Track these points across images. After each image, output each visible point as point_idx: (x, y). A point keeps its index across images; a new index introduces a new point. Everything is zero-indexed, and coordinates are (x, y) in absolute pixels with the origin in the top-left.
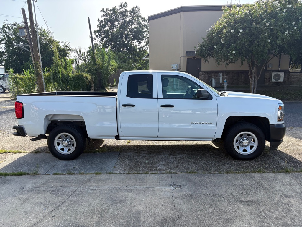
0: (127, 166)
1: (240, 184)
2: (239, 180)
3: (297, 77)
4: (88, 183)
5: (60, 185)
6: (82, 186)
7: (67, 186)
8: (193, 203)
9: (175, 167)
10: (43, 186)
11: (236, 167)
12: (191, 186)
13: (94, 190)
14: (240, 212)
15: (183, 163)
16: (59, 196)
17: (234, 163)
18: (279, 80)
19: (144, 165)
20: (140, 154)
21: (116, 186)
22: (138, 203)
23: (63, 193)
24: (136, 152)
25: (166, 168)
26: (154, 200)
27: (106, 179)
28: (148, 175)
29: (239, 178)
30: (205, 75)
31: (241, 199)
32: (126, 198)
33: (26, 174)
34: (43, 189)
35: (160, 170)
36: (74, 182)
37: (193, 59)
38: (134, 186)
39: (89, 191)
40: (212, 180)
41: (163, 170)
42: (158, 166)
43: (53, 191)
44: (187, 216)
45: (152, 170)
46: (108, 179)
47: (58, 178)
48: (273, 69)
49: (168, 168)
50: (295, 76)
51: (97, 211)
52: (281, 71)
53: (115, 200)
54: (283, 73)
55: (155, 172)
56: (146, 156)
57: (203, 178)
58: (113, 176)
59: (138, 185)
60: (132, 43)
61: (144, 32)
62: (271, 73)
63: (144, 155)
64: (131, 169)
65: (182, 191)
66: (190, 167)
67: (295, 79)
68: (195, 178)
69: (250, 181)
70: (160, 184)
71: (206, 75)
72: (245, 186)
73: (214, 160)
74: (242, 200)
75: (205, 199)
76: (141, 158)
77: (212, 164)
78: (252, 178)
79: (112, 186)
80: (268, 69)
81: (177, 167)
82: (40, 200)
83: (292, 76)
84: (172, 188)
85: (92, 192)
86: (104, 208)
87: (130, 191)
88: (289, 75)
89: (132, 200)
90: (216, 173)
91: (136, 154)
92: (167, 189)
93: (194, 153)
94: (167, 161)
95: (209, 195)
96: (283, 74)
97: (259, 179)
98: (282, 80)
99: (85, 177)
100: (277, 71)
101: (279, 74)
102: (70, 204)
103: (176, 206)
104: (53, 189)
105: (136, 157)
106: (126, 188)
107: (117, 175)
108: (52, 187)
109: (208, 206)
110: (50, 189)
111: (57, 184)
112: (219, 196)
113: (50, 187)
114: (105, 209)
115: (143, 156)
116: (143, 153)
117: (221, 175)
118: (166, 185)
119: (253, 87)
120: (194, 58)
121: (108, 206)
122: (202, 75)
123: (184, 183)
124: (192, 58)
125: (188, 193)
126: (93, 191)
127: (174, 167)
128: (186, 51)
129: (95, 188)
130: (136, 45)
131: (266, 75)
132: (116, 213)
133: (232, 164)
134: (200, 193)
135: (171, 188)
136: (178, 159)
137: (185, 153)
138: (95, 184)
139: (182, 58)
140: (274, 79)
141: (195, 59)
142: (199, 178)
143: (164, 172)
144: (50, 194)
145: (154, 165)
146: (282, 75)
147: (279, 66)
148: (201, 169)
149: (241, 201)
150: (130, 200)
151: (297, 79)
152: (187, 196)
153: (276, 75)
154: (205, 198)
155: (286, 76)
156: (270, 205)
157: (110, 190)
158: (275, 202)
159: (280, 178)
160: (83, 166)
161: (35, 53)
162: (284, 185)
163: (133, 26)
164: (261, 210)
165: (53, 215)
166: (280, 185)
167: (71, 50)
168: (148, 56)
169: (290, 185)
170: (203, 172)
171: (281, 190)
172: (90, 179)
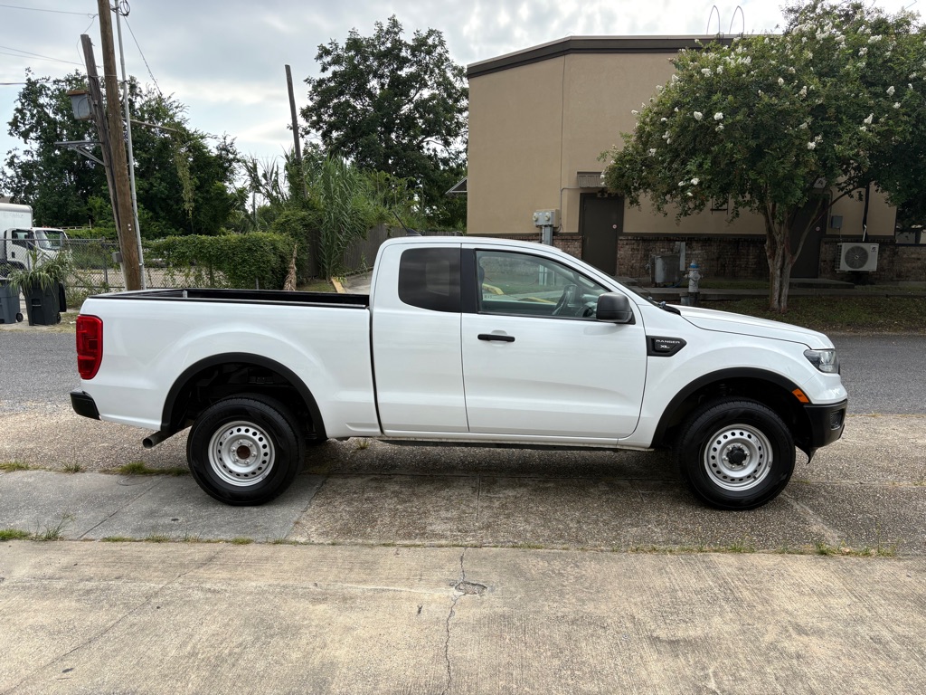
0: (336, 522)
1: (666, 587)
2: (667, 573)
3: (919, 259)
4: (202, 570)
5: (116, 574)
6: (181, 580)
7: (134, 579)
8: (507, 640)
9: (482, 529)
10: (63, 574)
11: (670, 532)
12: (513, 589)
13: (214, 591)
14: (644, 673)
15: (508, 516)
16: (102, 607)
17: (666, 521)
18: (861, 266)
19: (387, 520)
20: (386, 485)
21: (282, 584)
22: (337, 638)
23: (117, 599)
24: (376, 479)
25: (451, 531)
26: (388, 628)
27: (260, 560)
28: (392, 550)
29: (667, 569)
30: (635, 247)
31: (655, 635)
32: (304, 619)
33: (22, 536)
34: (61, 584)
35: (435, 535)
36: (161, 567)
37: (599, 195)
38: (340, 584)
39: (198, 595)
40: (584, 572)
41: (442, 536)
42: (431, 524)
43: (88, 592)
44: (476, 683)
45: (409, 536)
46: (267, 559)
47: (113, 552)
48: (845, 231)
49: (459, 531)
50: (913, 256)
51: (203, 660)
52: (869, 239)
53: (270, 627)
54: (877, 246)
55: (417, 542)
56: (401, 492)
57: (557, 565)
58: (284, 551)
59: (352, 582)
60: (424, 144)
61: (461, 111)
62: (839, 244)
63: (397, 488)
64: (346, 531)
65: (482, 603)
66: (529, 528)
67: (914, 265)
68: (534, 564)
69: (699, 578)
70: (421, 579)
71: (638, 245)
72: (680, 593)
73: (606, 509)
74: (658, 638)
75: (547, 632)
76: (387, 496)
77: (596, 522)
78: (709, 568)
79: (271, 582)
80: (829, 232)
81: (488, 526)
82: (43, 619)
83: (905, 256)
84: (453, 592)
85: (207, 599)
86: (227, 652)
87: (321, 598)
88: (895, 253)
89: (322, 627)
90: (602, 551)
91: (374, 484)
92: (436, 595)
93: (552, 485)
94: (463, 507)
95: (560, 620)
96: (877, 250)
97: (728, 574)
98: (871, 265)
99: (198, 552)
100: (857, 239)
101: (862, 249)
102: (128, 634)
103: (450, 649)
104: (90, 585)
105: (372, 495)
106: (312, 587)
107: (298, 551)
108: (90, 579)
109: (549, 654)
110: (81, 585)
111: (106, 571)
112: (590, 624)
113: (82, 580)
114: (230, 655)
115: (393, 492)
116: (396, 482)
117: (616, 556)
118: (438, 583)
119: (777, 285)
120: (603, 195)
121: (241, 644)
122: (627, 247)
123: (494, 578)
124: (596, 194)
125: (499, 611)
126: (209, 595)
127: (480, 529)
128: (579, 173)
129: (218, 587)
130: (435, 150)
131: (823, 249)
132: (261, 666)
133: (659, 523)
134: (535, 612)
135: (451, 594)
136: (497, 504)
137: (525, 486)
138: (224, 574)
139: (566, 193)
140: (847, 262)
141: (606, 196)
142: (546, 565)
143: (443, 542)
144: (78, 601)
145: (419, 519)
146: (872, 249)
147: (865, 222)
148: (561, 536)
149: (655, 640)
150: (316, 626)
151: (919, 264)
152: (492, 620)
153: (853, 250)
154: (548, 627)
155: (885, 256)
156: (741, 656)
157: (263, 592)
158: (757, 648)
159: (795, 572)
160: (201, 517)
161: (117, 168)
162: (802, 594)
163: (426, 93)
164: (710, 671)
165: (67, 667)
166: (789, 593)
167: (239, 161)
168: (464, 186)
169: (821, 594)
170: (565, 546)
171: (790, 608)
172: (211, 559)
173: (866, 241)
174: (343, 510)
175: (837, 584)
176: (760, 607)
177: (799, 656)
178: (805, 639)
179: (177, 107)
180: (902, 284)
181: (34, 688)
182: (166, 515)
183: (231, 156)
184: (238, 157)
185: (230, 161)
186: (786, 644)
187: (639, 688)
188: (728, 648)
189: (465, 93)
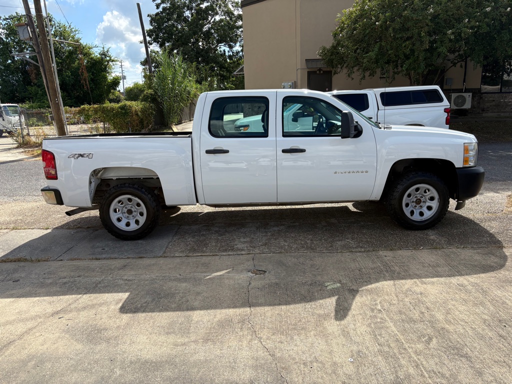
0: (188, 246)
1: (357, 267)
2: (357, 261)
3: (494, 101)
4: (121, 271)
5: (77, 275)
6: (111, 276)
7: (87, 277)
8: (278, 294)
9: (263, 246)
10: (50, 276)
11: (359, 243)
12: (280, 271)
13: (129, 280)
14: (346, 304)
15: (276, 239)
16: (73, 290)
17: (357, 238)
18: (463, 106)
19: (214, 244)
20: (212, 228)
21: (164, 275)
22: (193, 298)
23: (80, 286)
24: (206, 225)
25: (247, 247)
26: (219, 292)
27: (149, 265)
28: (217, 257)
29: (358, 259)
31: (351, 288)
32: (176, 290)
33: (26, 260)
34: (50, 281)
35: (238, 249)
36: (100, 270)
37: (318, 72)
38: (192, 274)
39: (121, 282)
40: (315, 263)
41: (242, 250)
42: (236, 245)
43: (65, 283)
44: (264, 313)
45: (225, 250)
46: (153, 265)
47: (75, 265)
48: (454, 87)
49: (251, 247)
50: (490, 99)
51: (128, 309)
52: (467, 91)
53: (160, 294)
54: (471, 94)
55: (230, 253)
56: (219, 231)
57: (301, 260)
58: (162, 261)
59: (198, 273)
60: (218, 48)
61: (238, 28)
62: (450, 94)
63: (217, 229)
64: (193, 250)
65: (265, 278)
66: (286, 244)
67: (491, 104)
68: (290, 260)
69: (373, 262)
70: (233, 270)
72: (364, 270)
73: (326, 234)
74: (353, 289)
75: (298, 290)
76: (212, 233)
77: (321, 240)
78: (378, 258)
79: (157, 275)
80: (445, 87)
81: (266, 244)
83: (486, 99)
84: (250, 274)
85: (126, 283)
86: (139, 305)
87: (185, 280)
88: (481, 98)
89: (185, 293)
90: (324, 253)
91: (205, 228)
92: (242, 276)
93: (297, 224)
94: (252, 236)
95: (304, 284)
96: (471, 96)
97: (388, 260)
98: (468, 105)
99: (118, 263)
100: (460, 91)
101: (463, 96)
102: (89, 300)
103: (250, 299)
104: (65, 280)
105: (204, 233)
106: (178, 276)
107: (169, 260)
108: (65, 278)
109: (299, 299)
110: (61, 281)
111: (72, 274)
112: (319, 285)
113: (60, 278)
114: (141, 307)
115: (215, 231)
116: (217, 226)
117: (331, 255)
118: (242, 271)
120: (320, 72)
121: (146, 302)
123: (270, 267)
124: (316, 71)
125: (274, 281)
126: (127, 282)
127: (261, 245)
128: (306, 60)
129: (131, 278)
130: (224, 51)
133: (353, 239)
134: (292, 281)
135: (249, 275)
136: (269, 234)
137: (284, 225)
138: (132, 273)
139: (299, 71)
140: (455, 104)
141: (322, 72)
142: (296, 260)
143: (243, 252)
144: (60, 287)
145: (230, 243)
146: (468, 96)
147: (464, 81)
148: (303, 247)
150: (183, 293)
151: (494, 103)
152: (270, 286)
153: (458, 97)
154: (298, 287)
155: (475, 100)
156: (393, 295)
157: (154, 279)
158: (401, 291)
159: (421, 257)
160: (116, 247)
161: (47, 67)
162: (424, 267)
163: (218, 18)
164: (378, 302)
165: (60, 317)
166: (418, 267)
167: (113, 61)
168: (242, 70)
169: (433, 267)
170: (305, 251)
171: (418, 273)
172: (125, 266)
173: (465, 92)
174: (190, 240)
175: (442, 262)
176: (403, 274)
177: (421, 294)
178: (425, 286)
179: (75, 31)
180: (484, 115)
181: (45, 326)
182: (98, 247)
183: (108, 58)
184: (112, 58)
185: (108, 61)
186: (416, 288)
187: (344, 311)
188: (387, 292)
189: (240, 17)
